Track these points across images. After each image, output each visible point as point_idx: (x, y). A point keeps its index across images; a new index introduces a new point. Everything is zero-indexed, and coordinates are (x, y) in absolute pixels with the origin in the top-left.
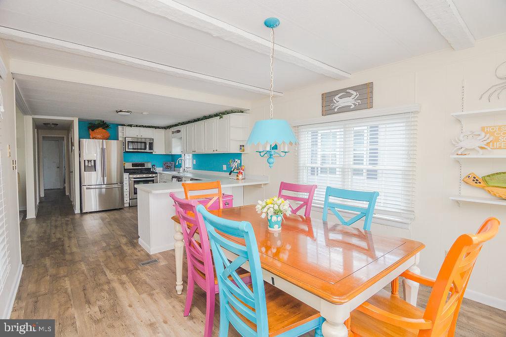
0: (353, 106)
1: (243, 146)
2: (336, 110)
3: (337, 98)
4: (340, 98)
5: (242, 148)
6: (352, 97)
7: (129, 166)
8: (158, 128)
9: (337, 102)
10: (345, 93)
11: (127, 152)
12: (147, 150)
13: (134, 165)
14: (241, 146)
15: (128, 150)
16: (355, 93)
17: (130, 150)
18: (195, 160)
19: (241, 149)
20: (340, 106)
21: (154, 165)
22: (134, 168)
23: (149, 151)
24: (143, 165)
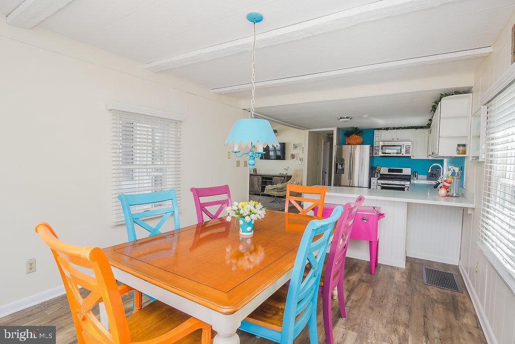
1: (464, 145)
5: (461, 148)
7: (384, 171)
11: (381, 156)
12: (404, 153)
13: (390, 170)
14: (459, 145)
19: (459, 150)
21: (416, 172)
22: (390, 173)
23: (405, 155)
24: (401, 171)
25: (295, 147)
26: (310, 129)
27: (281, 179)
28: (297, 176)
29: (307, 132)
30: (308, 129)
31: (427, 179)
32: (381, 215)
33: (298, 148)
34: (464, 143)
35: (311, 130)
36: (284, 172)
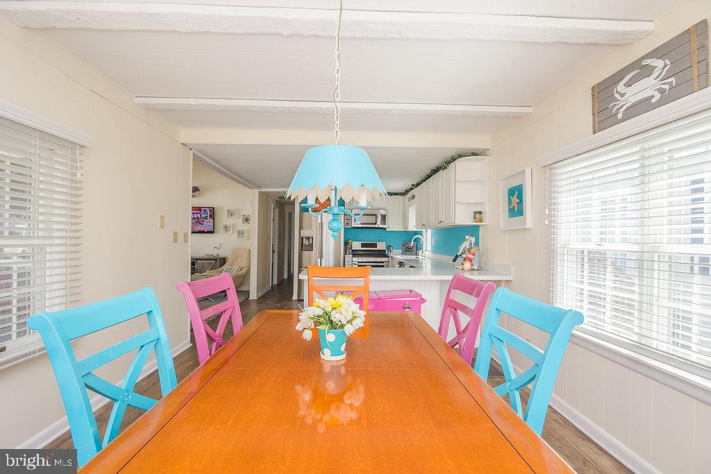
0: (657, 96)
1: (480, 213)
2: (620, 116)
3: (620, 87)
4: (628, 85)
5: (478, 216)
6: (655, 74)
7: (357, 245)
8: (395, 194)
9: (622, 95)
10: (639, 69)
11: (354, 228)
12: (379, 224)
13: (363, 245)
14: (475, 213)
15: (355, 226)
16: (659, 63)
17: (358, 226)
18: (433, 239)
19: (475, 218)
20: (628, 105)
21: (390, 246)
22: (363, 249)
23: (381, 226)
24: (375, 245)
25: (231, 213)
26: (260, 188)
27: (211, 264)
28: (238, 257)
29: (256, 191)
30: (259, 187)
31: (402, 254)
32: (423, 301)
33: (236, 216)
34: (479, 211)
35: (262, 190)
36: (214, 253)
